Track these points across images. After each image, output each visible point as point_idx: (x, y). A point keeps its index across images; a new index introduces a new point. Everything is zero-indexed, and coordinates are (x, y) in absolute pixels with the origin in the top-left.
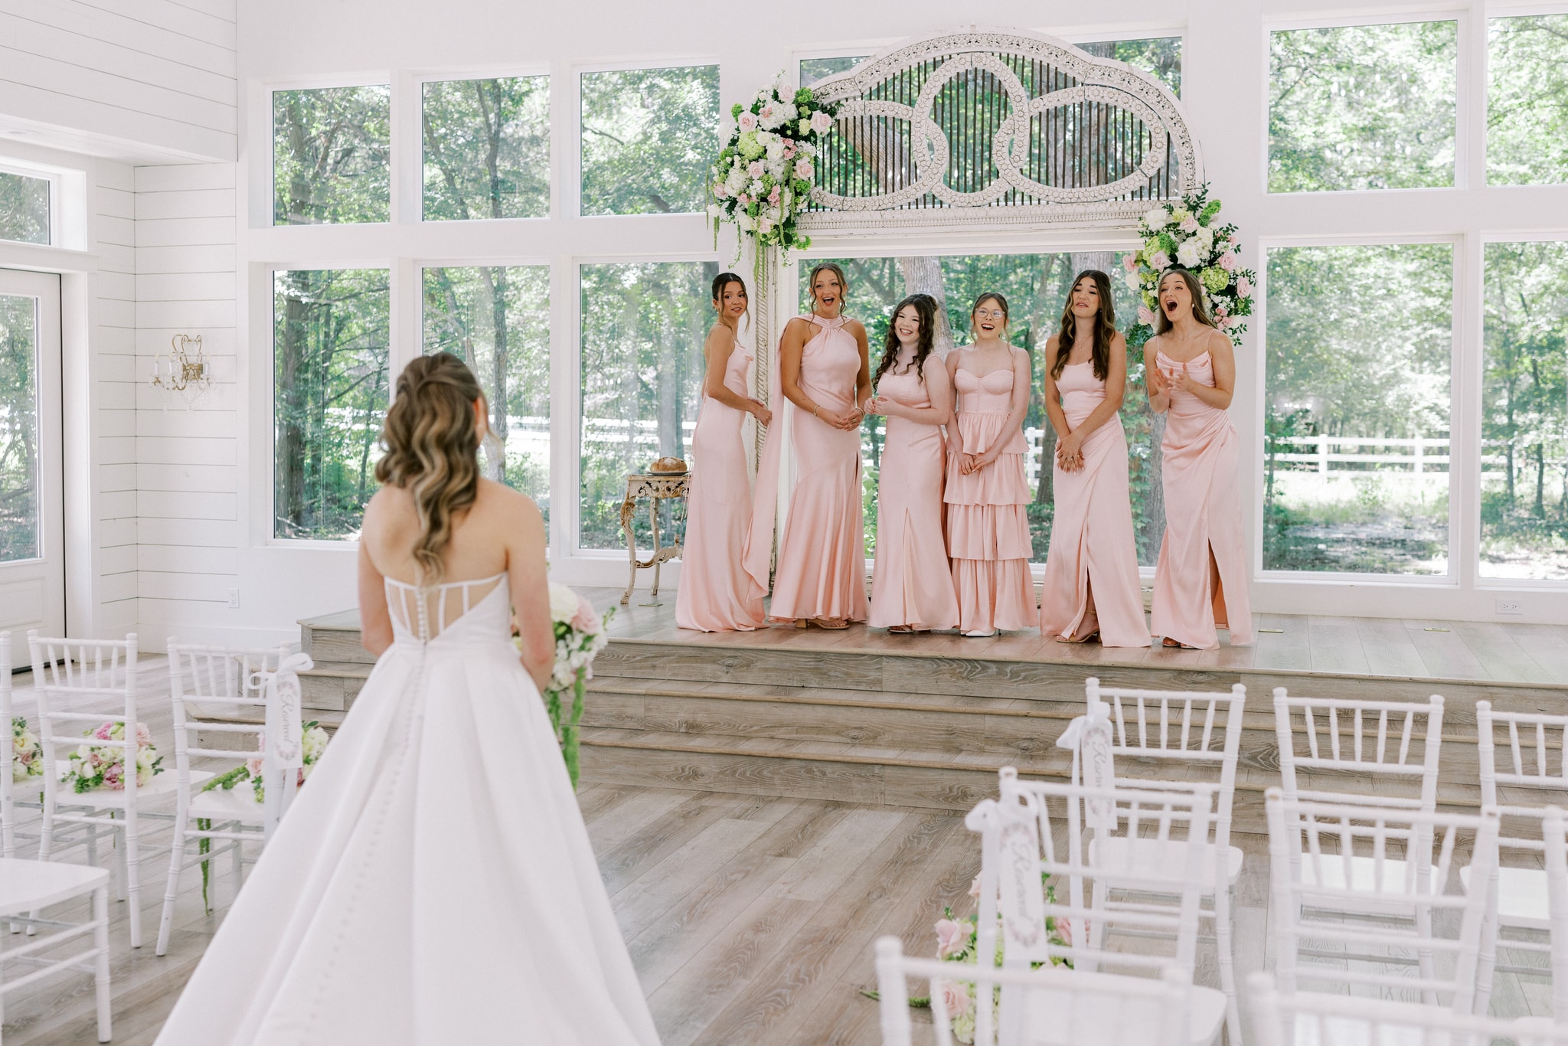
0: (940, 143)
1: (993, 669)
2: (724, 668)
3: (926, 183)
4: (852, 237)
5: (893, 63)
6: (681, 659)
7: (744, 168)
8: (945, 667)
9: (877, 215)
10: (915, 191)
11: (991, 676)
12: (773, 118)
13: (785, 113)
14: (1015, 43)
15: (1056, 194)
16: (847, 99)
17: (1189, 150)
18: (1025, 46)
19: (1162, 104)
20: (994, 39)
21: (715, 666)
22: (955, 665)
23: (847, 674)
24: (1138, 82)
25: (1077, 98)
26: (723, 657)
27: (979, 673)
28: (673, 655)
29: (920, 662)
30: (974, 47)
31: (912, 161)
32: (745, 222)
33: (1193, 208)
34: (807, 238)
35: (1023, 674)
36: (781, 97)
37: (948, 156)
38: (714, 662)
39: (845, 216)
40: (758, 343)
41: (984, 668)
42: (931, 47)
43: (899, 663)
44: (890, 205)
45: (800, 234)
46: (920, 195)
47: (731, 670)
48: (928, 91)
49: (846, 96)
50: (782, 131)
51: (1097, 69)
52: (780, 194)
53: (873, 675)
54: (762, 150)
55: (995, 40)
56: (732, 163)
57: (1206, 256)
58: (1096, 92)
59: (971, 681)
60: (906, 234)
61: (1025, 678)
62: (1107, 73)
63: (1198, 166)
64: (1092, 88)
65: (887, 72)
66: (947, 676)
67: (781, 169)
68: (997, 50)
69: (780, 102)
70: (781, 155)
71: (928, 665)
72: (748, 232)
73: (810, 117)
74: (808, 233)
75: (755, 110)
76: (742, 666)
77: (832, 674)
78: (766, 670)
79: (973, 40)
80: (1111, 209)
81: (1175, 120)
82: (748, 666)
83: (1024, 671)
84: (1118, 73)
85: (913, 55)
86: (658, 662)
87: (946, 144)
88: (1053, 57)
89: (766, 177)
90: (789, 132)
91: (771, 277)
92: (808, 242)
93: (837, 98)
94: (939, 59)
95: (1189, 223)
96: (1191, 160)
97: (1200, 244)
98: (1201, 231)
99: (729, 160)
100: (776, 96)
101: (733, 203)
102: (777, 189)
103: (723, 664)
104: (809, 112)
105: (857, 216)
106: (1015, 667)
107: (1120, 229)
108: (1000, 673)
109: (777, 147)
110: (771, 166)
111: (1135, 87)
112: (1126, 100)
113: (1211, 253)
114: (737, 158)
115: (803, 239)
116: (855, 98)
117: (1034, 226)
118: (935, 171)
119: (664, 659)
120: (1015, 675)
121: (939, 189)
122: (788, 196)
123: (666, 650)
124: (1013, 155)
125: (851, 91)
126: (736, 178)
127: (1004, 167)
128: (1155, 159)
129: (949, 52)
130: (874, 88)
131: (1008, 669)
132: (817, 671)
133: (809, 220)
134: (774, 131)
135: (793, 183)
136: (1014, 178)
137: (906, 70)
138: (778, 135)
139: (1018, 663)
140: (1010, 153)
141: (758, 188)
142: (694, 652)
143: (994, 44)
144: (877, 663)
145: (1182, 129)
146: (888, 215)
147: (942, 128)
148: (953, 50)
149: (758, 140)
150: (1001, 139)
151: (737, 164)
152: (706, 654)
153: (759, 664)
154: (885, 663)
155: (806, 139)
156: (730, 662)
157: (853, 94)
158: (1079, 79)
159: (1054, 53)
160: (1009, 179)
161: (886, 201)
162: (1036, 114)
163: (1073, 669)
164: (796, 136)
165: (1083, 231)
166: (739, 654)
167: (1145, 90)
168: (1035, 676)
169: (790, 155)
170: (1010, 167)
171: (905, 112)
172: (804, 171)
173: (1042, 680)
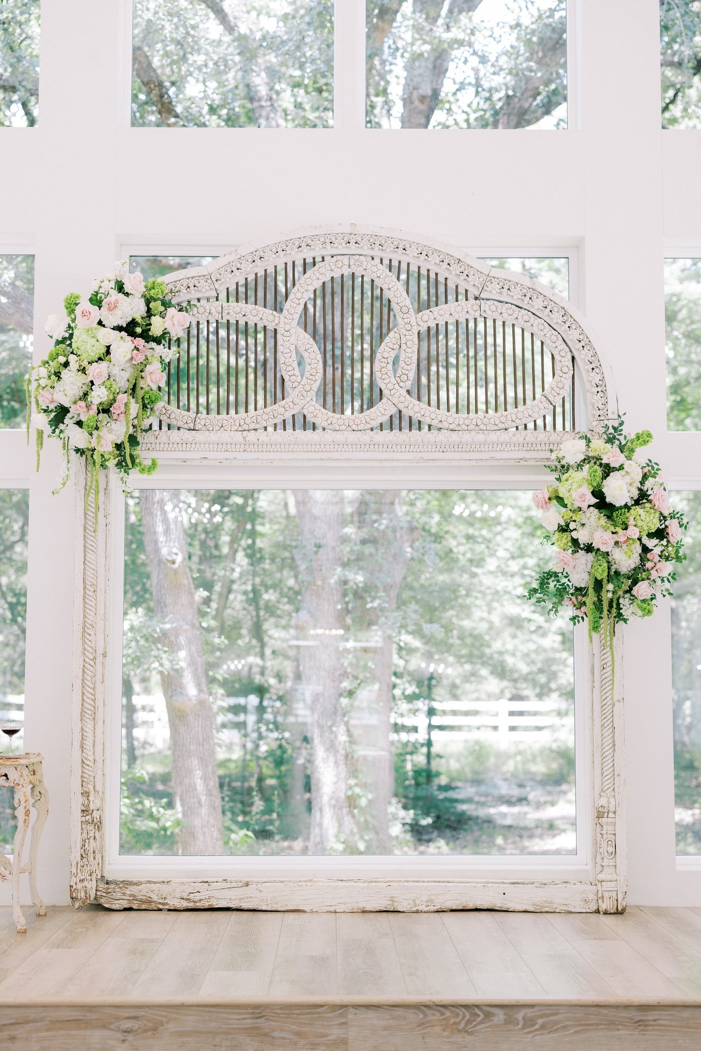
0: (313, 356)
1: (500, 1016)
2: (120, 1036)
3: (296, 400)
4: (205, 462)
5: (258, 261)
6: (56, 1024)
7: (83, 370)
8: (434, 1017)
9: (238, 436)
10: (284, 410)
11: (497, 1026)
12: (118, 312)
13: (133, 309)
14: (401, 247)
15: (450, 420)
16: (199, 300)
17: (599, 377)
18: (414, 252)
19: (568, 324)
20: (376, 242)
21: (106, 1033)
22: (448, 1014)
23: (299, 1034)
24: (541, 298)
25: (472, 312)
26: (118, 1018)
27: (481, 1023)
28: (42, 1020)
29: (399, 1012)
30: (353, 249)
31: (278, 376)
32: (79, 438)
33: (610, 440)
34: (154, 461)
35: (540, 1021)
36: (127, 288)
37: (321, 371)
38: (104, 1027)
39: (199, 436)
40: (85, 588)
41: (488, 1015)
42: (303, 245)
43: (371, 1014)
44: (252, 426)
45: (143, 454)
46: (288, 416)
47: (130, 1037)
48: (299, 295)
49: (199, 295)
50: (129, 329)
51: (495, 282)
52: (126, 405)
53: (335, 1033)
54: (104, 350)
55: (378, 243)
56: (66, 364)
57: (636, 494)
58: (493, 308)
59: (471, 1034)
60: (272, 461)
61: (543, 1027)
62: (506, 287)
63: (610, 394)
64: (488, 302)
65: (249, 271)
66: (437, 1029)
67: (126, 375)
68: (378, 254)
69: (127, 294)
70: (129, 356)
71: (411, 1016)
72: (78, 450)
73: (163, 315)
74: (153, 455)
75: (96, 301)
76: (146, 1031)
77: (276, 1034)
78: (181, 1034)
79: (352, 241)
80: (514, 439)
81: (583, 343)
82: (155, 1029)
83: (542, 1016)
84: (518, 288)
85: (281, 253)
86: (19, 1032)
87: (319, 357)
88: (445, 265)
89: (108, 383)
90: (139, 330)
91: (102, 507)
92: (154, 465)
93: (188, 297)
94: (309, 261)
95: (612, 456)
96: (601, 388)
97: (628, 479)
98: (627, 464)
99: (62, 359)
100: (120, 288)
101: (62, 412)
102: (123, 398)
103: (118, 1029)
104: (162, 308)
105: (213, 437)
106: (529, 1012)
107: (522, 463)
108: (510, 1021)
109: (123, 346)
110: (115, 371)
111: (538, 304)
112: (527, 318)
113: (640, 490)
114: (72, 358)
115: (148, 463)
116: (208, 300)
117: (426, 456)
118: (307, 387)
119: (28, 1027)
120: (529, 1023)
121: (312, 409)
122: (135, 408)
123: (32, 1014)
124: (399, 373)
125: (206, 290)
126: (72, 383)
127: (390, 386)
128: (560, 385)
129: (324, 253)
130: (233, 288)
131: (520, 1016)
132: (254, 1031)
133: (152, 440)
134: (119, 328)
135: (140, 393)
136: (402, 399)
137: (271, 270)
138: (124, 334)
139: (532, 1006)
140: (395, 371)
141: (99, 395)
142: (74, 1015)
143: (377, 247)
144: (341, 1015)
145: (591, 353)
146: (252, 436)
147: (314, 338)
148: (330, 250)
149: (100, 338)
150: (386, 355)
151: (74, 365)
152: (91, 1016)
153: (172, 1027)
154: (351, 1015)
155: (158, 341)
156: (128, 1025)
157: (208, 294)
158: (473, 292)
159: (446, 261)
160: (396, 401)
161: (248, 421)
162: (424, 329)
163: (604, 1011)
164: (146, 336)
165: (480, 463)
166: (141, 1013)
167: (549, 308)
168: (557, 1023)
169: (140, 358)
170: (397, 386)
171: (271, 318)
172: (155, 377)
173: (565, 1027)
